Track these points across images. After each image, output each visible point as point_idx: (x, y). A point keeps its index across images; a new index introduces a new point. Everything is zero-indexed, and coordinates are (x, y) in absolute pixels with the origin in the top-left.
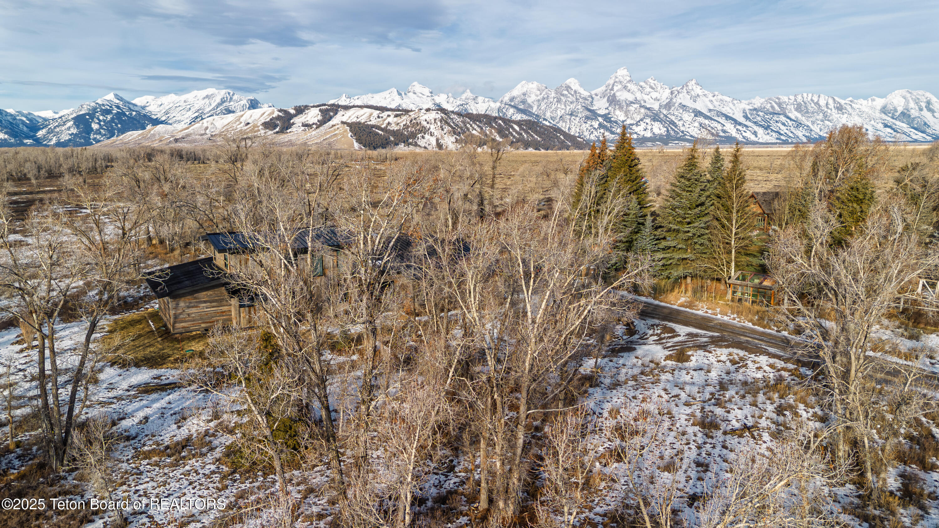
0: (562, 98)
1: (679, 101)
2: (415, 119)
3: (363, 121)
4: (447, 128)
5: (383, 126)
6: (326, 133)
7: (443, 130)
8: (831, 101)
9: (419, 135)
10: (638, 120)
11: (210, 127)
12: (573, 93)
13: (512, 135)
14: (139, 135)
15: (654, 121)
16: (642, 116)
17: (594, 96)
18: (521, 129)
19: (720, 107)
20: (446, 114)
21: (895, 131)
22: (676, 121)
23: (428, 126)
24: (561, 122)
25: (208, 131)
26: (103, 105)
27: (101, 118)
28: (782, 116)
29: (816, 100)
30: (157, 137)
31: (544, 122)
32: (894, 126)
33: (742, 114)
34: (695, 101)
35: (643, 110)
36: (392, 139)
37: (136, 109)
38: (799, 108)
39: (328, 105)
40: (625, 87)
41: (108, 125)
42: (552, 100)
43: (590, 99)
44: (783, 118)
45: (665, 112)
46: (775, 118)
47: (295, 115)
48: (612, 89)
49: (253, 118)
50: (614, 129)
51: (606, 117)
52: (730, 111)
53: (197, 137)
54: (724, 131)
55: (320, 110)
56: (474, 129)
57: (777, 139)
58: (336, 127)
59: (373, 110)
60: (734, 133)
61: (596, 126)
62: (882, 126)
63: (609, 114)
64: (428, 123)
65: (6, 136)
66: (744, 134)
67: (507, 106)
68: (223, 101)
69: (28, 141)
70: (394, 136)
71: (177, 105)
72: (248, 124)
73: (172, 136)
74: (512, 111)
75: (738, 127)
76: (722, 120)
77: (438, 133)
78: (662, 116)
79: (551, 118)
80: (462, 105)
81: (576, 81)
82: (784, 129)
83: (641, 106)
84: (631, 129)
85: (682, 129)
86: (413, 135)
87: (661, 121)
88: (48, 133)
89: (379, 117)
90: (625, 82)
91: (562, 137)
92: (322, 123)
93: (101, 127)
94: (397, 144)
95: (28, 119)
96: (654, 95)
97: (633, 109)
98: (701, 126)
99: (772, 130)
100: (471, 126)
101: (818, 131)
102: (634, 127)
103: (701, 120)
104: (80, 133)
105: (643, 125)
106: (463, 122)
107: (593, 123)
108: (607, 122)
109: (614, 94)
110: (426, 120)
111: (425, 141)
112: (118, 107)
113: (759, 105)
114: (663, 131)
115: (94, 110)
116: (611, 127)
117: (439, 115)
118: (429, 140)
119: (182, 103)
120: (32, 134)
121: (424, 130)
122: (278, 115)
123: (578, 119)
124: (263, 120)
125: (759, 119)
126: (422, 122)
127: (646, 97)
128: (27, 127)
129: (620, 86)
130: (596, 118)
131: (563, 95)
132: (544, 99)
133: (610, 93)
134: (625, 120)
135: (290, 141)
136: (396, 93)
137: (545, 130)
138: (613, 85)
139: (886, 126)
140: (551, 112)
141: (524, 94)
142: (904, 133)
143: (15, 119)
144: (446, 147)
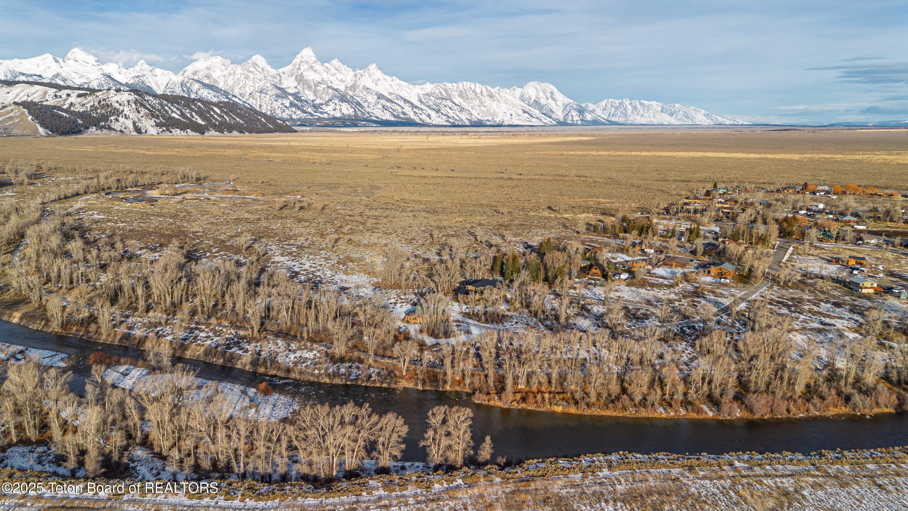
0: (249, 74)
1: (363, 84)
2: (104, 100)
3: (36, 100)
4: (143, 111)
5: (65, 107)
7: (139, 112)
8: (484, 90)
9: (112, 118)
10: (327, 100)
12: (260, 70)
13: (214, 118)
15: (342, 102)
16: (331, 97)
17: (281, 74)
18: (222, 111)
19: (399, 91)
20: (139, 95)
21: (531, 116)
22: (361, 103)
23: (121, 108)
24: (251, 99)
28: (448, 101)
29: (473, 89)
31: (234, 99)
32: (530, 112)
33: (417, 99)
34: (377, 85)
35: (330, 91)
36: (80, 121)
38: (461, 95)
40: (312, 67)
42: (239, 76)
43: (278, 77)
44: (449, 103)
45: (351, 93)
46: (444, 102)
48: (299, 69)
50: (305, 108)
51: (296, 96)
52: (407, 95)
54: (404, 114)
56: (173, 112)
57: (447, 121)
58: (8, 108)
59: (47, 88)
60: (412, 116)
61: (287, 104)
62: (522, 112)
63: (298, 93)
64: (120, 105)
66: (420, 116)
67: (191, 81)
70: (82, 119)
74: (196, 86)
75: (415, 110)
76: (401, 103)
77: (133, 116)
78: (349, 97)
79: (240, 95)
80: (138, 77)
81: (262, 58)
82: (451, 113)
83: (329, 87)
84: (321, 108)
85: (368, 110)
86: (105, 118)
87: (348, 102)
89: (56, 96)
90: (311, 62)
91: (263, 119)
94: (88, 128)
96: (340, 76)
97: (321, 89)
98: (383, 107)
99: (442, 114)
100: (170, 108)
101: (477, 115)
102: (324, 107)
103: (384, 102)
105: (332, 106)
106: (161, 104)
107: (284, 102)
108: (297, 100)
109: (302, 74)
110: (117, 102)
111: (119, 124)
113: (430, 90)
114: (351, 112)
116: (302, 106)
117: (133, 97)
118: (124, 123)
121: (117, 113)
123: (268, 97)
125: (431, 103)
126: (113, 104)
127: (332, 78)
129: (306, 66)
130: (287, 96)
131: (250, 72)
132: (230, 74)
133: (297, 72)
134: (315, 100)
136: (52, 60)
137: (246, 112)
138: (300, 65)
139: (525, 112)
140: (240, 89)
141: (208, 69)
142: (537, 118)
144: (146, 131)
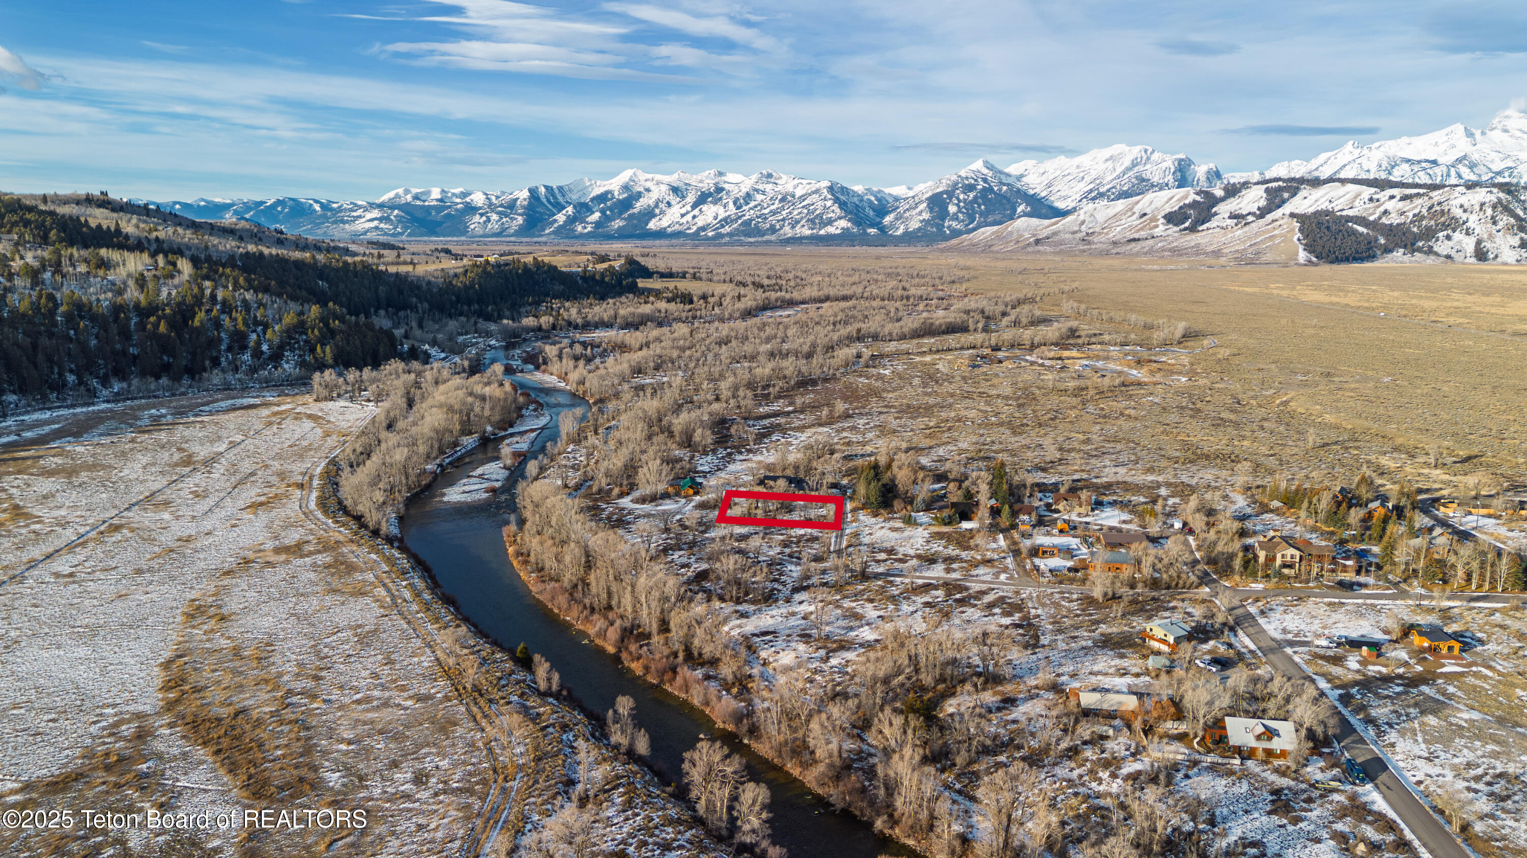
2: (1440, 204)
3: (1335, 209)
4: (1505, 220)
5: (1372, 218)
6: (1257, 235)
7: (1495, 223)
9: (1441, 234)
11: (1088, 220)
14: (993, 233)
20: (1509, 192)
23: (1465, 217)
25: (1083, 228)
26: (967, 178)
27: (962, 197)
30: (1015, 236)
36: (1382, 241)
37: (1010, 180)
39: (1284, 180)
41: (969, 207)
47: (1223, 199)
49: (1153, 206)
53: (1067, 236)
55: (1267, 190)
58: (1278, 223)
59: (1364, 187)
64: (1465, 211)
65: (849, 225)
68: (1134, 164)
69: (872, 231)
70: (1387, 237)
71: (1066, 173)
72: (1145, 214)
73: (1034, 235)
77: (1481, 230)
86: (1429, 234)
88: (897, 219)
89: (1370, 200)
92: (1263, 213)
93: (959, 211)
94: (1390, 251)
95: (877, 200)
104: (933, 218)
110: (1461, 206)
111: (1450, 243)
112: (985, 180)
115: (955, 186)
117: (1493, 196)
118: (1460, 242)
119: (1073, 170)
120: (878, 220)
121: (1453, 224)
122: (1194, 201)
124: (1168, 209)
126: (1454, 210)
128: (874, 210)
135: (1197, 246)
136: (1464, 133)
143: (862, 200)
144: (1496, 256)
